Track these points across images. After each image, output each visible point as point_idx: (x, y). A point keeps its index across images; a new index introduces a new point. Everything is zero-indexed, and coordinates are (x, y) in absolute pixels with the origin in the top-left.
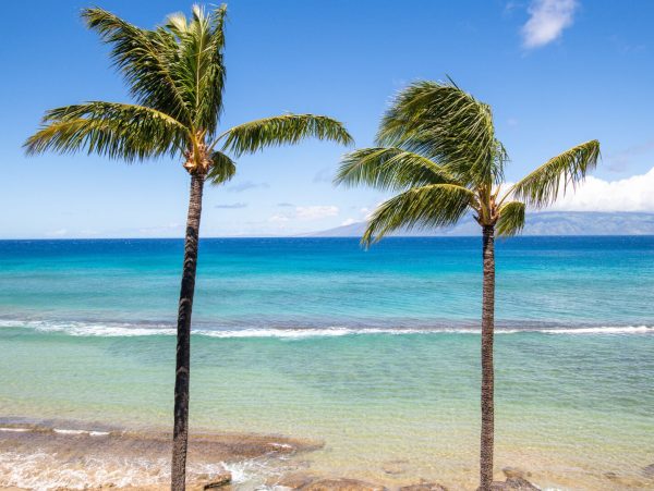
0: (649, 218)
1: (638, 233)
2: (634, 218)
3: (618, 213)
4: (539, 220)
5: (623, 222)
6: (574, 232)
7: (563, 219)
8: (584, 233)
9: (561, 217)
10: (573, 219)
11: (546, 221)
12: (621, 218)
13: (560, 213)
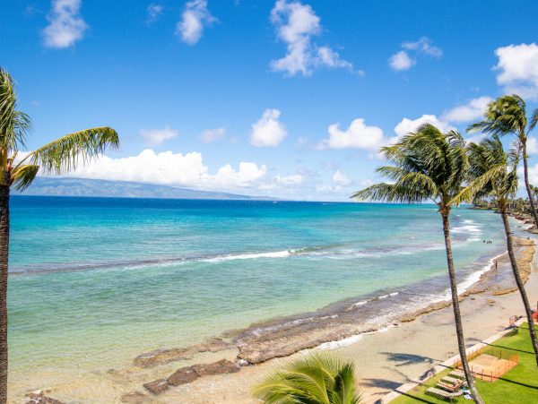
0: (138, 186)
1: (132, 196)
2: (129, 186)
3: (118, 182)
4: (61, 184)
5: (122, 188)
6: (88, 194)
7: (80, 184)
8: (95, 195)
9: (78, 182)
10: (88, 184)
11: (66, 185)
12: (121, 185)
13: (78, 179)
